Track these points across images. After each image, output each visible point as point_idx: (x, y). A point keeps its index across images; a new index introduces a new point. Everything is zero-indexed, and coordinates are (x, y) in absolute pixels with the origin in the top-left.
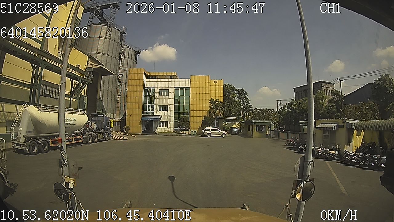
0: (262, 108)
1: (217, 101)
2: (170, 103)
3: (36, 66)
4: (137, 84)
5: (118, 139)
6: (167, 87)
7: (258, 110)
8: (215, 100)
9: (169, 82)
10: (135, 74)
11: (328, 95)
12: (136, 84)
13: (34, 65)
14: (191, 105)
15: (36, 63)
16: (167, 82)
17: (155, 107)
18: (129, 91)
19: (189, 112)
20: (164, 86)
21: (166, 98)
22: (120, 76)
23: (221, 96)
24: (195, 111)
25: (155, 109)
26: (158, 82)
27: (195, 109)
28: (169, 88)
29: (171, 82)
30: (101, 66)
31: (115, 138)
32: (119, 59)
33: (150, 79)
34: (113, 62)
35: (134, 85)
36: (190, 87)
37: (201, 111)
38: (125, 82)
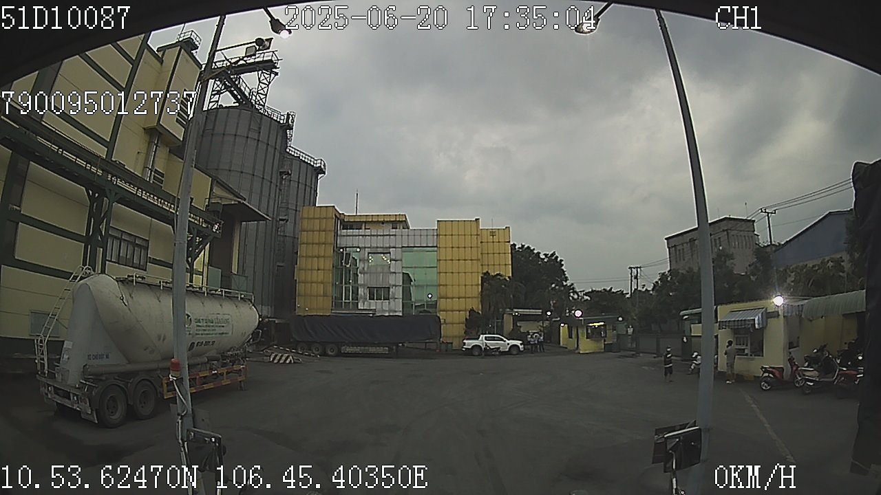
1: (498, 279)
2: (394, 283)
3: (97, 195)
4: (321, 242)
5: (281, 362)
6: (386, 248)
8: (493, 277)
10: (314, 218)
12: (317, 242)
13: (94, 194)
14: (441, 286)
15: (97, 189)
16: (385, 237)
17: (361, 291)
18: (303, 256)
19: (437, 303)
20: (379, 245)
21: (385, 271)
22: (281, 222)
23: (506, 266)
24: (450, 298)
25: (361, 295)
26: (366, 236)
27: (449, 295)
28: (391, 249)
29: (395, 235)
30: (239, 200)
32: (278, 184)
33: (349, 231)
34: (266, 193)
35: (313, 244)
36: (437, 247)
37: (463, 298)
38: (292, 235)
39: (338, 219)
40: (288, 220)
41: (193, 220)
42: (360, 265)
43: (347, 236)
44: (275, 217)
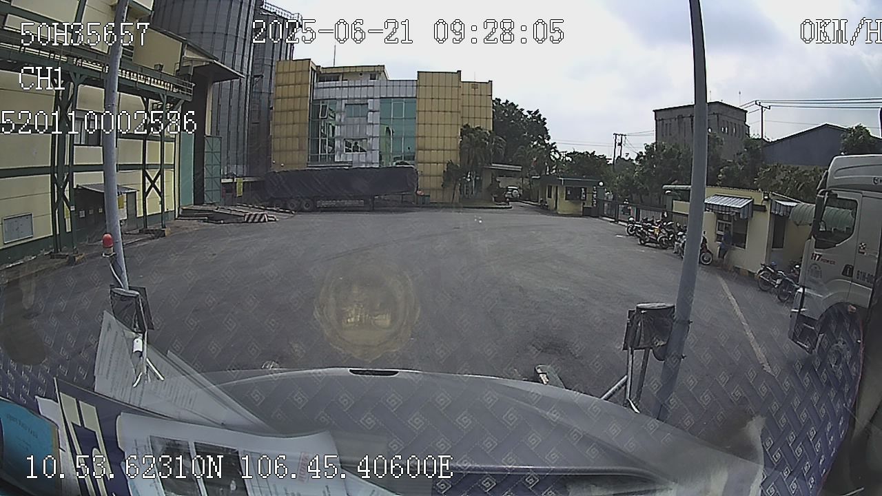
1: (478, 132)
2: (371, 134)
4: (297, 95)
5: (255, 221)
6: (364, 98)
8: (473, 130)
9: (368, 86)
12: (293, 95)
14: (420, 138)
16: (363, 88)
17: (337, 143)
18: (278, 112)
19: (415, 153)
20: (356, 96)
21: (362, 123)
22: (255, 79)
23: (487, 118)
24: (429, 150)
25: (337, 147)
26: (343, 87)
27: (427, 147)
28: (369, 100)
29: (373, 86)
30: (211, 60)
31: (248, 219)
33: (325, 83)
35: (288, 98)
36: (416, 97)
37: (442, 150)
38: (268, 91)
39: (315, 72)
40: (263, 76)
41: (163, 87)
42: (338, 117)
43: (324, 88)
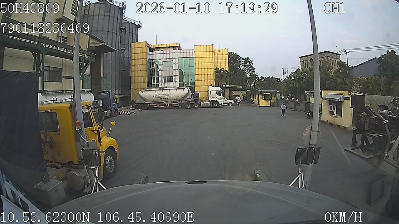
0: (268, 76)
1: (223, 71)
2: (175, 74)
3: (37, 53)
4: (141, 58)
5: (125, 114)
6: (171, 59)
7: (264, 78)
8: (220, 70)
9: (172, 53)
10: (137, 48)
11: (334, 66)
12: (139, 58)
13: (35, 53)
14: (197, 75)
15: (36, 51)
16: (170, 54)
17: (160, 79)
18: (133, 65)
19: (195, 82)
20: (167, 58)
21: (171, 69)
22: (122, 51)
23: (226, 65)
24: (201, 80)
25: (160, 81)
26: (161, 54)
27: (200, 79)
28: (173, 59)
29: (175, 53)
30: (102, 43)
31: (121, 113)
32: (120, 34)
33: (153, 52)
34: (114, 38)
35: (137, 59)
36: (194, 57)
37: (207, 80)
38: (128, 56)
39: (148, 47)
40: (125, 50)
41: (82, 56)
42: (159, 67)
43: (153, 54)
44: (119, 49)
